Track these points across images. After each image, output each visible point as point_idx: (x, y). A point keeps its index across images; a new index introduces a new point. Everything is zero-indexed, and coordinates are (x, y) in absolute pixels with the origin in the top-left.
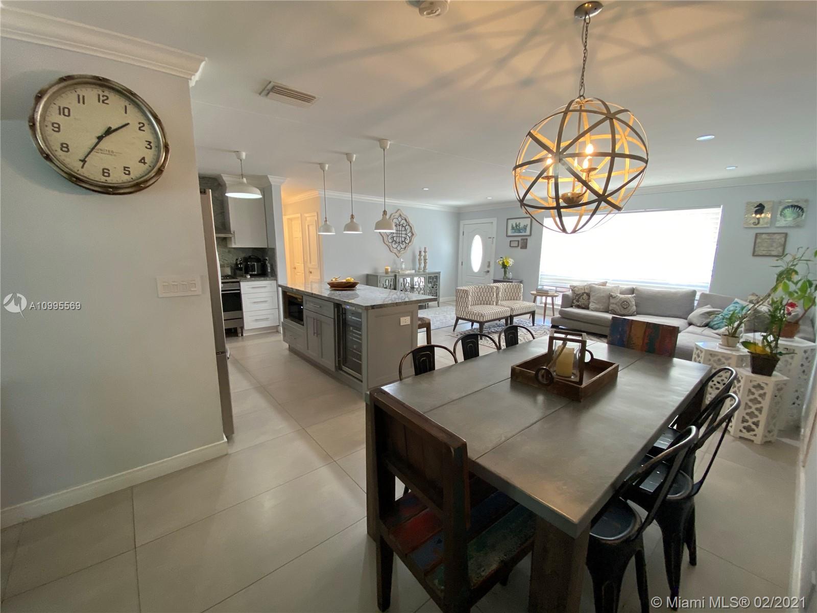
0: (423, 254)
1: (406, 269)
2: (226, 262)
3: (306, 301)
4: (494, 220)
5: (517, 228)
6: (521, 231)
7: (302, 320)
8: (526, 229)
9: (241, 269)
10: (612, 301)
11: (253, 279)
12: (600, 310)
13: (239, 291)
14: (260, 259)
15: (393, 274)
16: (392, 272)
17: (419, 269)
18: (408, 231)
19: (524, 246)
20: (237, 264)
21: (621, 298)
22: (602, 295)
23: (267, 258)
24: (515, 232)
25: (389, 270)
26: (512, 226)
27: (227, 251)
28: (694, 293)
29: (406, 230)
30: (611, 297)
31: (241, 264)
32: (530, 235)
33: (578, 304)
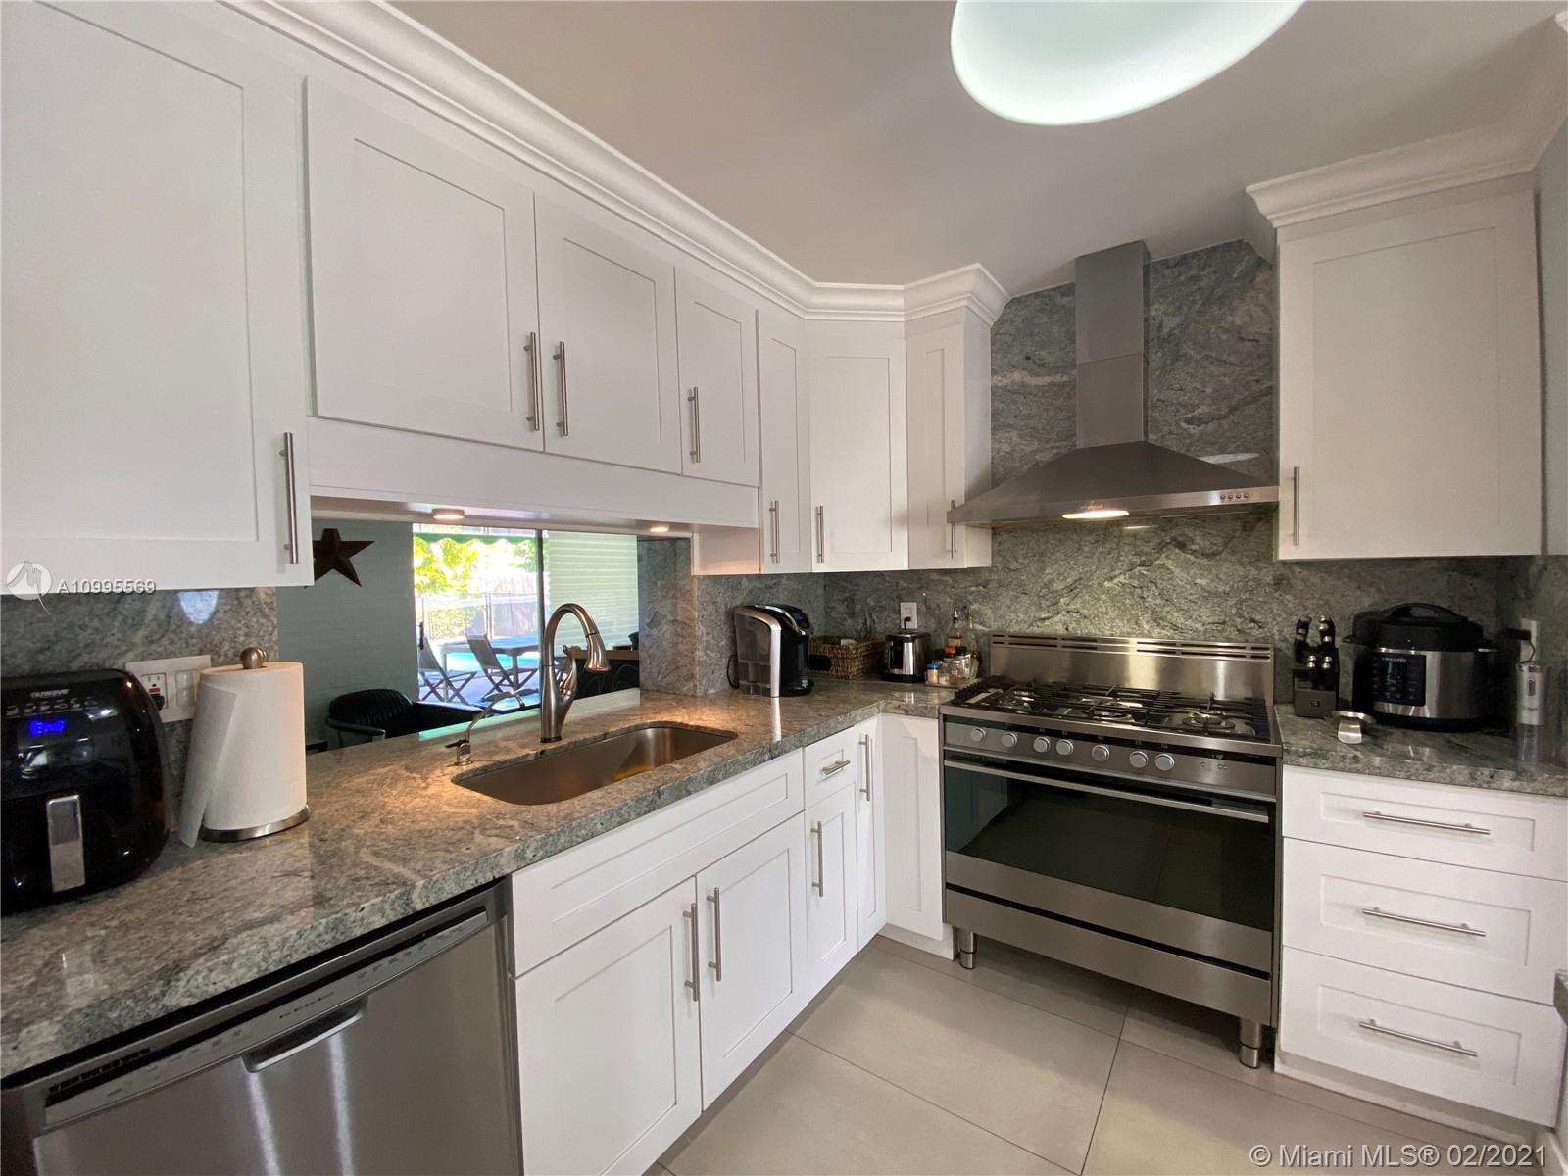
2: (1256, 632)
11: (1379, 760)
13: (1264, 819)
20: (1301, 649)
27: (1269, 579)
31: (1329, 649)
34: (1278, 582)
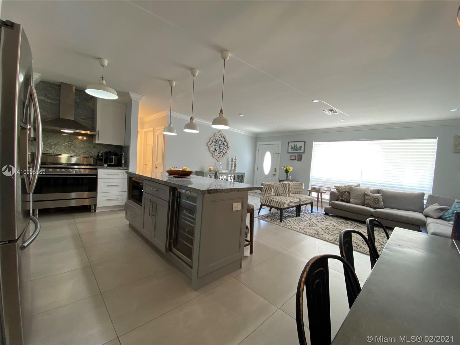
0: (234, 160)
1: (223, 169)
2: (90, 154)
3: (146, 185)
4: (280, 142)
5: (295, 148)
6: (298, 150)
7: (141, 202)
8: (301, 149)
9: (101, 160)
10: (366, 197)
11: (109, 167)
12: (358, 204)
13: (96, 176)
14: (118, 154)
15: (214, 172)
16: (213, 171)
17: (231, 170)
18: (225, 145)
19: (300, 159)
20: (98, 156)
21: (373, 196)
22: (359, 193)
23: (123, 154)
24: (294, 150)
25: (212, 169)
26: (292, 146)
27: (93, 146)
28: (423, 194)
29: (224, 144)
30: (366, 195)
31: (102, 156)
32: (304, 153)
33: (342, 198)
34: (94, 147)
